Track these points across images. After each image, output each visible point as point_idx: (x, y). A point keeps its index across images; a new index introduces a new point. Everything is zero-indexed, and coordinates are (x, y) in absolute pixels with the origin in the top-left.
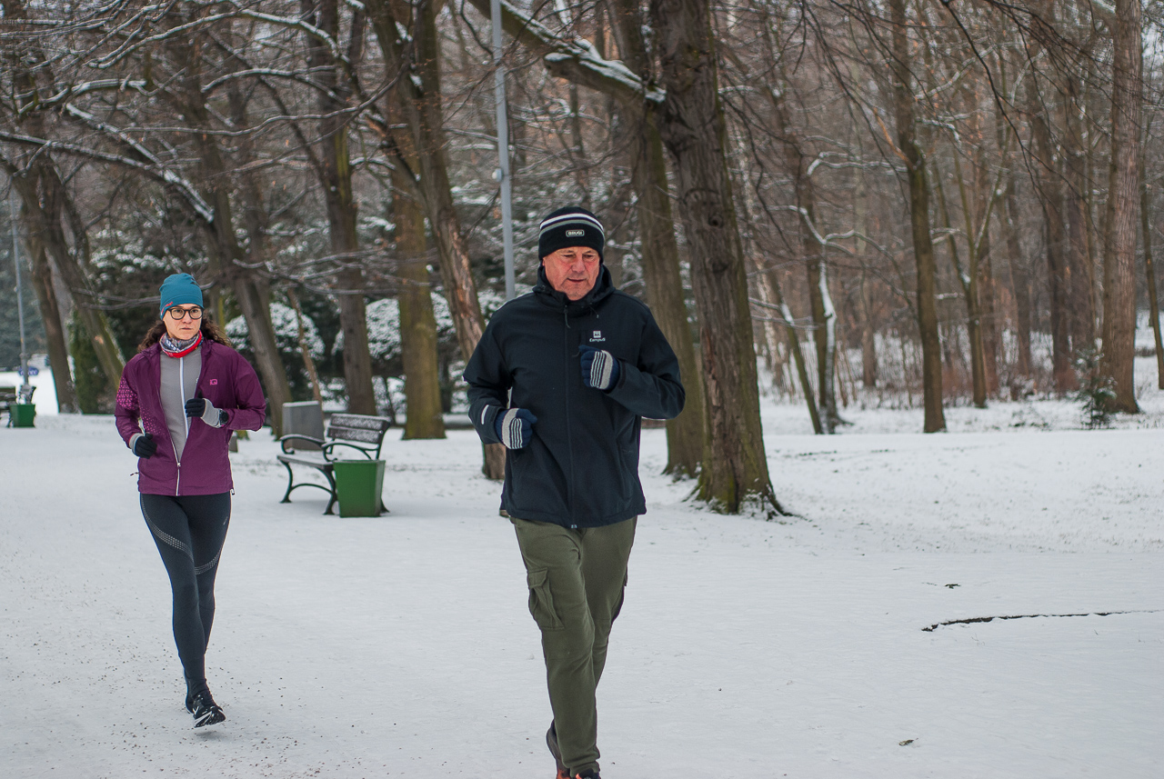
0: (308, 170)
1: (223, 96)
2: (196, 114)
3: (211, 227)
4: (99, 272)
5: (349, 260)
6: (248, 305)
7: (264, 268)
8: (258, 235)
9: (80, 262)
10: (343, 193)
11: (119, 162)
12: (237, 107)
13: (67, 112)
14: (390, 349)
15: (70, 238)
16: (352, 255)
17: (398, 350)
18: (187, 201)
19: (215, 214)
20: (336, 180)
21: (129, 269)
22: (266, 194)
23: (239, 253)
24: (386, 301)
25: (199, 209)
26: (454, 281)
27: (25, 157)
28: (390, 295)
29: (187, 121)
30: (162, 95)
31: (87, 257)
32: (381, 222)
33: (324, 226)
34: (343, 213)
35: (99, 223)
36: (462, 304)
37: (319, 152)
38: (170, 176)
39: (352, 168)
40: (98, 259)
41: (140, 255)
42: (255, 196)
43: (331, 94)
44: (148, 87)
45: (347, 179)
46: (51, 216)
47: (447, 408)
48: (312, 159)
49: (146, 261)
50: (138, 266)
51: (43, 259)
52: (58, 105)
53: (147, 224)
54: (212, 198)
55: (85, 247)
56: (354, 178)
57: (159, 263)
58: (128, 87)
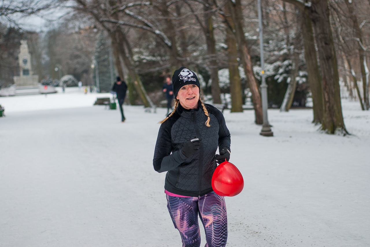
0: (200, 30)
1: (173, 6)
2: (165, 12)
3: (170, 48)
4: (135, 62)
5: (213, 57)
7: (187, 60)
8: (185, 50)
9: (130, 59)
10: (211, 36)
11: (142, 28)
12: (178, 9)
13: (126, 13)
14: (226, 85)
15: (127, 51)
16: (214, 55)
17: (228, 85)
18: (163, 39)
19: (172, 43)
20: (209, 32)
21: (144, 61)
22: (187, 37)
23: (179, 55)
25: (166, 42)
26: (246, 63)
27: (113, 27)
28: (226, 68)
29: (163, 15)
30: (155, 7)
31: (132, 57)
32: (223, 45)
33: (205, 47)
34: (211, 42)
35: (135, 47)
36: (248, 70)
37: (204, 23)
38: (157, 32)
39: (214, 29)
40: (136, 58)
41: (148, 56)
42: (183, 37)
43: (207, 5)
44: (151, 4)
45: (212, 32)
46: (121, 45)
47: (244, 103)
48: (201, 25)
49: (149, 58)
50: (147, 60)
51: (118, 58)
52: (123, 11)
53: (150, 47)
54: (171, 38)
55: (131, 54)
56: (215, 31)
57: (154, 59)
58: (145, 5)
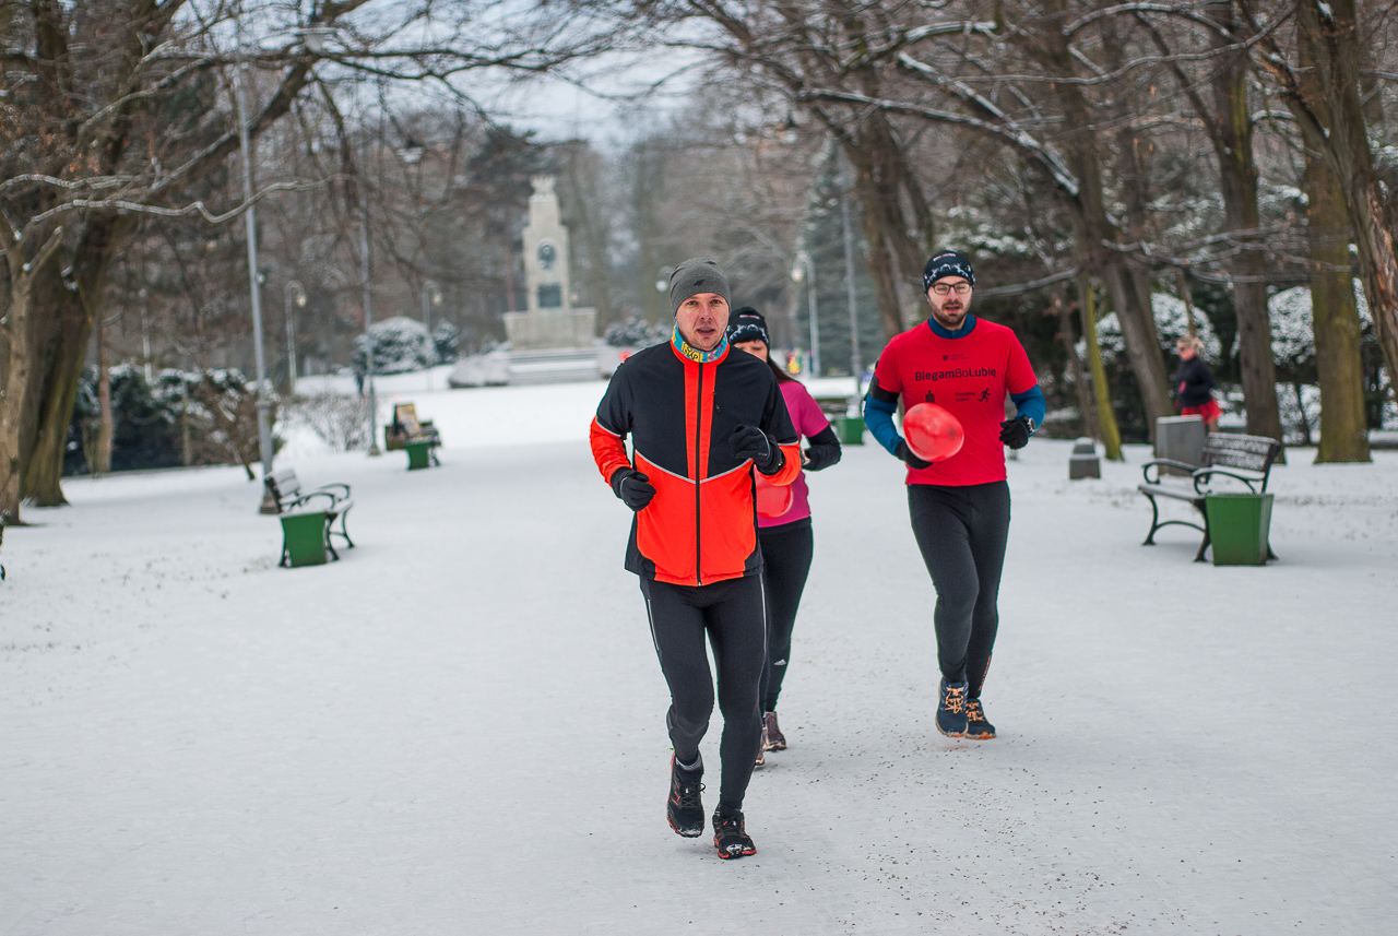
0: (1199, 131)
1: (1094, 41)
2: (1058, 59)
3: (1076, 201)
5: (1246, 239)
6: (1121, 298)
7: (1141, 250)
8: (1140, 210)
9: (923, 246)
10: (1240, 156)
11: (964, 123)
12: (1113, 52)
13: (901, 64)
14: (1304, 349)
15: (910, 217)
16: (1249, 232)
17: (1313, 350)
18: (1044, 166)
19: (1082, 185)
20: (1232, 140)
21: (983, 254)
22: (1153, 161)
23: (1110, 232)
24: (1299, 290)
25: (1061, 178)
26: (1373, 263)
27: (856, 119)
28: (1302, 283)
29: (1046, 69)
30: (1015, 40)
31: (930, 240)
32: (1295, 192)
33: (1218, 198)
34: (1240, 181)
35: (947, 199)
36: (1384, 293)
37: (1211, 105)
38: (1025, 139)
39: (1251, 124)
40: (945, 241)
41: (997, 237)
43: (1225, 32)
44: (998, 30)
45: (1246, 139)
46: (885, 189)
47: (1376, 423)
48: (1204, 114)
49: (1004, 243)
50: (994, 250)
51: (881, 243)
52: (890, 55)
53: (1006, 200)
54: (1078, 165)
55: (929, 228)
56: (1257, 136)
57: (1021, 247)
58: (974, 31)
